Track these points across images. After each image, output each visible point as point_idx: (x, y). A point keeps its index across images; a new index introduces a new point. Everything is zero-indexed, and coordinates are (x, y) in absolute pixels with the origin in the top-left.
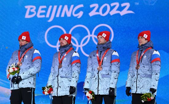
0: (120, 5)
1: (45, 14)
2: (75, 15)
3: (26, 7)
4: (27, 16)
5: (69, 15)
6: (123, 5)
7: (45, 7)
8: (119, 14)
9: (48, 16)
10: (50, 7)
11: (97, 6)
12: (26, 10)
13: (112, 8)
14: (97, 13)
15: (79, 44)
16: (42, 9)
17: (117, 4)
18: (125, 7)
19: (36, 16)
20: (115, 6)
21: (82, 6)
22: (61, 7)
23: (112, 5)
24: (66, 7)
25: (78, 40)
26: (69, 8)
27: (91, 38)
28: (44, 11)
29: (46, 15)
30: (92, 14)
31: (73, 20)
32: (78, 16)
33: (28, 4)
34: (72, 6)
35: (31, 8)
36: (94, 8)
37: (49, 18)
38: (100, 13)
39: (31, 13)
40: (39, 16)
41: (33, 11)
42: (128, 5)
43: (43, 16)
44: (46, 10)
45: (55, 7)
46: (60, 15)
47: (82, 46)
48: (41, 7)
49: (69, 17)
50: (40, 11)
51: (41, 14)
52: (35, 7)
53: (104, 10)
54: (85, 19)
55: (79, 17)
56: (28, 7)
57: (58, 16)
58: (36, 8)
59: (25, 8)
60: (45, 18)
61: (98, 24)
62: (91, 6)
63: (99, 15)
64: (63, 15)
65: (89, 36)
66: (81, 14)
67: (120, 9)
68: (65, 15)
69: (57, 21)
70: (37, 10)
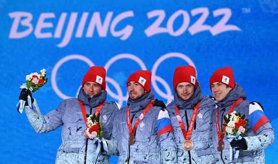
0: (211, 14)
1: (52, 30)
2: (116, 34)
3: (12, 15)
4: (14, 34)
5: (102, 33)
6: (217, 13)
7: (52, 15)
8: (208, 33)
9: (58, 35)
10: (64, 16)
11: (161, 14)
12: (11, 21)
13: (194, 20)
14: (163, 30)
16: (46, 20)
17: (205, 11)
18: (221, 17)
19: (32, 34)
20: (199, 15)
21: (130, 14)
22: (85, 15)
23: (195, 12)
24: (96, 16)
25: (121, 87)
26: (103, 19)
28: (50, 25)
29: (53, 33)
30: (152, 31)
31: (112, 45)
32: (121, 36)
33: (16, 9)
34: (110, 15)
35: (23, 18)
36: (155, 18)
37: (60, 40)
38: (169, 29)
39: (21, 28)
40: (39, 35)
41: (26, 23)
42: (227, 13)
43: (48, 35)
44: (55, 21)
45: (74, 16)
46: (85, 32)
48: (44, 16)
49: (103, 38)
50: (41, 24)
51: (44, 30)
52: (30, 16)
53: (178, 23)
54: (138, 44)
55: (124, 38)
56: (16, 16)
57: (79, 34)
58: (34, 17)
59: (9, 17)
60: (52, 39)
61: (164, 54)
62: (151, 15)
63: (167, 34)
64: (90, 34)
66: (127, 31)
67: (212, 21)
68: (96, 32)
69: (76, 45)
70: (34, 22)
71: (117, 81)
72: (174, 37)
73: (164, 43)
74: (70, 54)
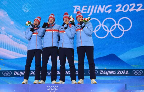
0: (136, 5)
1: (87, 11)
2: (106, 12)
3: (74, 7)
4: (75, 12)
5: (102, 11)
6: (138, 5)
7: (86, 6)
8: (135, 11)
10: (90, 6)
11: (120, 5)
14: (121, 10)
15: (109, 30)
16: (85, 8)
17: (134, 5)
18: (140, 6)
20: (132, 6)
21: (111, 6)
22: (97, 6)
24: (100, 6)
25: (108, 28)
26: (102, 7)
28: (86, 9)
30: (117, 11)
32: (108, 12)
33: (76, 5)
34: (104, 6)
35: (77, 7)
36: (119, 7)
37: (89, 14)
38: (123, 10)
39: (77, 10)
40: (82, 12)
43: (85, 12)
44: (87, 8)
45: (93, 6)
46: (97, 11)
47: (111, 31)
48: (84, 7)
49: (102, 13)
50: (83, 9)
52: (80, 7)
53: (126, 8)
54: (114, 14)
55: (109, 13)
57: (95, 12)
58: (81, 7)
61: (122, 17)
62: (117, 6)
63: (122, 12)
64: (98, 12)
65: (116, 25)
66: (110, 11)
67: (136, 7)
68: (100, 11)
69: (94, 15)
70: (81, 9)
72: (124, 12)
73: (122, 14)
74: (92, 18)
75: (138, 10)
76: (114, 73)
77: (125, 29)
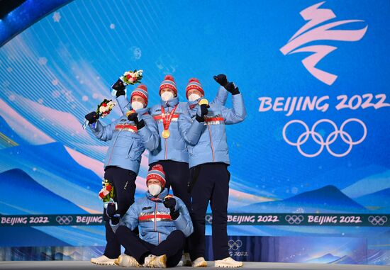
0: (374, 97)
1: (283, 107)
2: (319, 108)
3: (260, 99)
4: (261, 109)
5: (311, 108)
6: (377, 97)
7: (283, 99)
8: (373, 107)
9: (286, 109)
10: (289, 99)
11: (345, 97)
12: (260, 102)
13: (364, 101)
14: (346, 106)
15: (325, 141)
16: (279, 102)
17: (371, 96)
18: (380, 99)
19: (272, 109)
20: (367, 98)
21: (327, 97)
22: (301, 98)
23: (364, 96)
24: (308, 99)
25: (323, 137)
26: (311, 100)
27: (339, 134)
28: (282, 104)
30: (339, 107)
31: (317, 114)
32: (323, 109)
33: (263, 96)
34: (315, 98)
35: (266, 101)
36: (342, 100)
37: (287, 112)
38: (350, 106)
39: (266, 106)
40: (275, 109)
41: (267, 103)
42: (384, 96)
43: (281, 109)
44: (284, 102)
45: (295, 99)
46: (301, 107)
47: (327, 143)
48: (278, 99)
49: (312, 111)
50: (276, 104)
51: (278, 107)
52: (270, 99)
53: (355, 102)
54: (331, 113)
55: (323, 111)
56: (263, 99)
57: (298, 109)
58: (272, 99)
59: (258, 100)
60: (283, 111)
61: (348, 119)
62: (339, 98)
63: (349, 108)
64: (304, 108)
65: (336, 132)
66: (326, 107)
67: (375, 101)
68: (307, 107)
69: (296, 115)
70: (273, 103)
71: (320, 134)
72: (352, 110)
73: (347, 113)
74: (294, 119)
75: (377, 106)
76: (334, 220)
77: (353, 141)
